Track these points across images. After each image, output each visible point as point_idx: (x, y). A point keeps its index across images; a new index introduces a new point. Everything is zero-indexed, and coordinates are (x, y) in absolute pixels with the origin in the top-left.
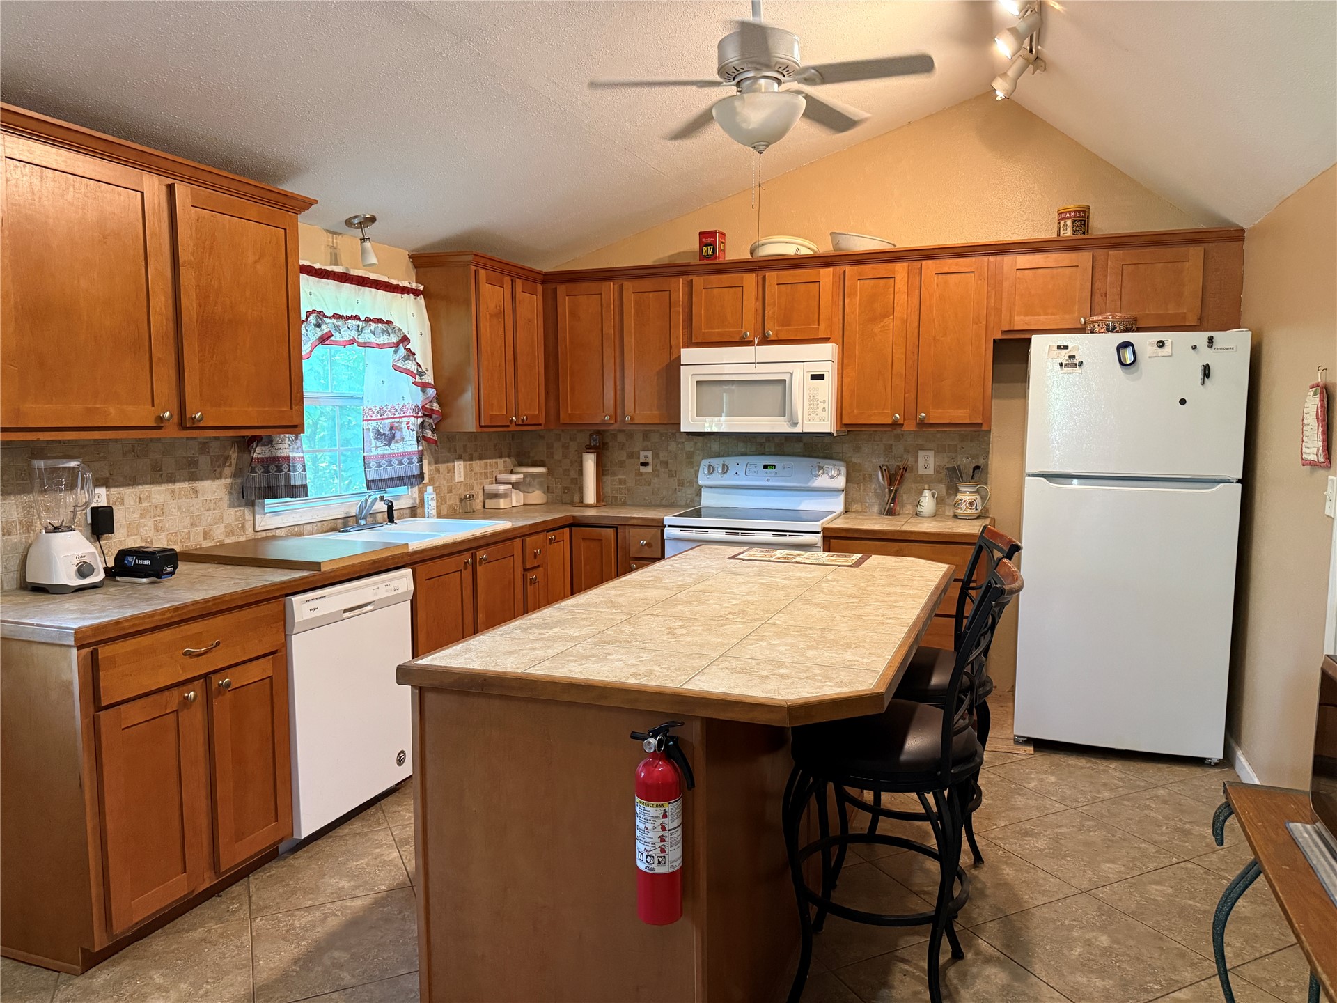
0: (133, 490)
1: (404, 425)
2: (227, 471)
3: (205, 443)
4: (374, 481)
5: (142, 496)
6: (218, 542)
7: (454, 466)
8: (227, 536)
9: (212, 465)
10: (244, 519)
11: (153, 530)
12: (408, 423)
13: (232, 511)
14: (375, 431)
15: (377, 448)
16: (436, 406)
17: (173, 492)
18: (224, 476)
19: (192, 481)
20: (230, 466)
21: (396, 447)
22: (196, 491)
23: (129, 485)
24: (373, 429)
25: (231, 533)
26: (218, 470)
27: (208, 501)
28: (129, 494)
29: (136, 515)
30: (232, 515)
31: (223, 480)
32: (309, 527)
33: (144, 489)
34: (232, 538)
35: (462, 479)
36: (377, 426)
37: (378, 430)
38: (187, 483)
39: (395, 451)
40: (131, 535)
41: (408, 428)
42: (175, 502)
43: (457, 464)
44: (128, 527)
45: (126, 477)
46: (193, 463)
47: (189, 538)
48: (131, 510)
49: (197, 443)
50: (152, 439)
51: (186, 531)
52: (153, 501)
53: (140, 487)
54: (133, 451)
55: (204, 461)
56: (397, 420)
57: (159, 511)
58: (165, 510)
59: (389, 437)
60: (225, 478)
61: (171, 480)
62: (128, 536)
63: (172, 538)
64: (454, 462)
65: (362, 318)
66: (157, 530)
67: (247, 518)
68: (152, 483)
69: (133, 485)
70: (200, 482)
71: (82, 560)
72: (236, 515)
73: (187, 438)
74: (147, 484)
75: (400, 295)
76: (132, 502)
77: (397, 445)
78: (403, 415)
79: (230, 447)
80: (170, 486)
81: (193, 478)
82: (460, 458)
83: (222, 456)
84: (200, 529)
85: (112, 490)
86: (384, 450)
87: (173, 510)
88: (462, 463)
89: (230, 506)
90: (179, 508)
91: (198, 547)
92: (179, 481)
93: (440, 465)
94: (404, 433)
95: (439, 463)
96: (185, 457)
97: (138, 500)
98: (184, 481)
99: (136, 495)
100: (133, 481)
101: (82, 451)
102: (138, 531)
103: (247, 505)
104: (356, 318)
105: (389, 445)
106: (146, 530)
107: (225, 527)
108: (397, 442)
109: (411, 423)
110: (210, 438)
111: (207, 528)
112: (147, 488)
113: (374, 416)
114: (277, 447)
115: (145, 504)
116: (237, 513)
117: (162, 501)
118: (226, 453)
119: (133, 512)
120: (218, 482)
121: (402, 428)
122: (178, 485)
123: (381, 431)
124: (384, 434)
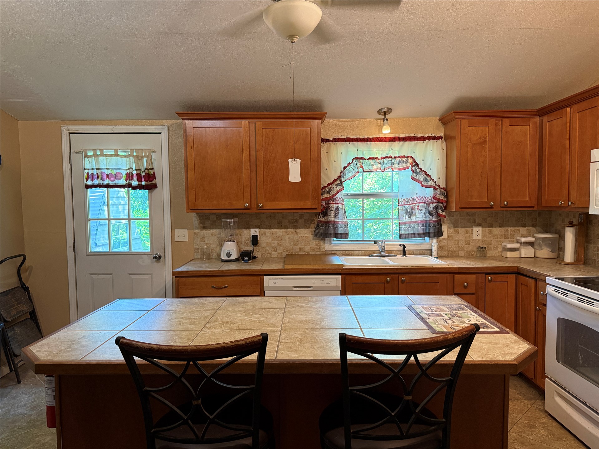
0: (270, 230)
1: (416, 207)
2: (312, 225)
3: (302, 215)
4: (403, 234)
5: (273, 233)
6: (306, 253)
7: (473, 230)
8: (311, 251)
9: (305, 223)
10: (320, 245)
11: (277, 245)
12: (418, 206)
13: (314, 242)
14: (406, 210)
15: (406, 218)
16: (442, 197)
17: (286, 232)
18: (311, 227)
19: (295, 228)
20: (314, 223)
21: (413, 219)
22: (297, 233)
23: (268, 229)
24: (405, 209)
25: (314, 250)
26: (308, 225)
27: (302, 237)
28: (268, 232)
29: (270, 239)
30: (314, 243)
31: (310, 229)
32: (357, 252)
33: (274, 230)
34: (314, 252)
35: (480, 237)
36: (407, 208)
37: (407, 210)
38: (293, 229)
39: (412, 220)
40: (268, 246)
41: (418, 209)
42: (287, 236)
43: (475, 229)
44: (267, 243)
45: (267, 226)
46: (296, 222)
47: (293, 250)
48: (268, 237)
49: (298, 215)
50: (278, 213)
51: (292, 247)
52: (278, 235)
53: (273, 229)
54: (270, 217)
55: (301, 221)
56: (414, 205)
57: (280, 239)
58: (283, 238)
59: (410, 213)
60: (311, 228)
61: (286, 227)
62: (267, 246)
63: (285, 249)
64: (473, 227)
65: (393, 157)
66: (279, 245)
67: (322, 245)
68: (277, 228)
69: (269, 229)
70: (299, 229)
71: (229, 252)
72: (316, 243)
73: (294, 213)
74: (275, 229)
75: (422, 141)
76: (269, 235)
77: (413, 217)
78: (416, 202)
79: (314, 216)
80: (285, 230)
81: (296, 227)
82: (479, 225)
83: (310, 219)
84: (298, 247)
85: (261, 230)
86: (408, 220)
87: (286, 239)
88: (480, 229)
89: (313, 239)
90: (289, 238)
91: (297, 253)
92: (289, 228)
93: (459, 229)
94: (416, 212)
95: (458, 227)
96: (292, 220)
97: (271, 234)
98: (291, 228)
99: (270, 232)
100: (270, 227)
101: (251, 216)
102: (271, 245)
103: (322, 240)
104: (390, 157)
105: (410, 217)
106: (274, 245)
107: (310, 247)
108: (413, 216)
109: (420, 206)
110: (305, 213)
111: (301, 247)
112: (275, 230)
113: (406, 203)
114: (330, 217)
115: (274, 236)
116: (317, 243)
117: (281, 235)
118: (312, 219)
119: (269, 238)
120: (307, 230)
121: (415, 209)
122: (289, 230)
123: (408, 210)
124: (409, 212)
